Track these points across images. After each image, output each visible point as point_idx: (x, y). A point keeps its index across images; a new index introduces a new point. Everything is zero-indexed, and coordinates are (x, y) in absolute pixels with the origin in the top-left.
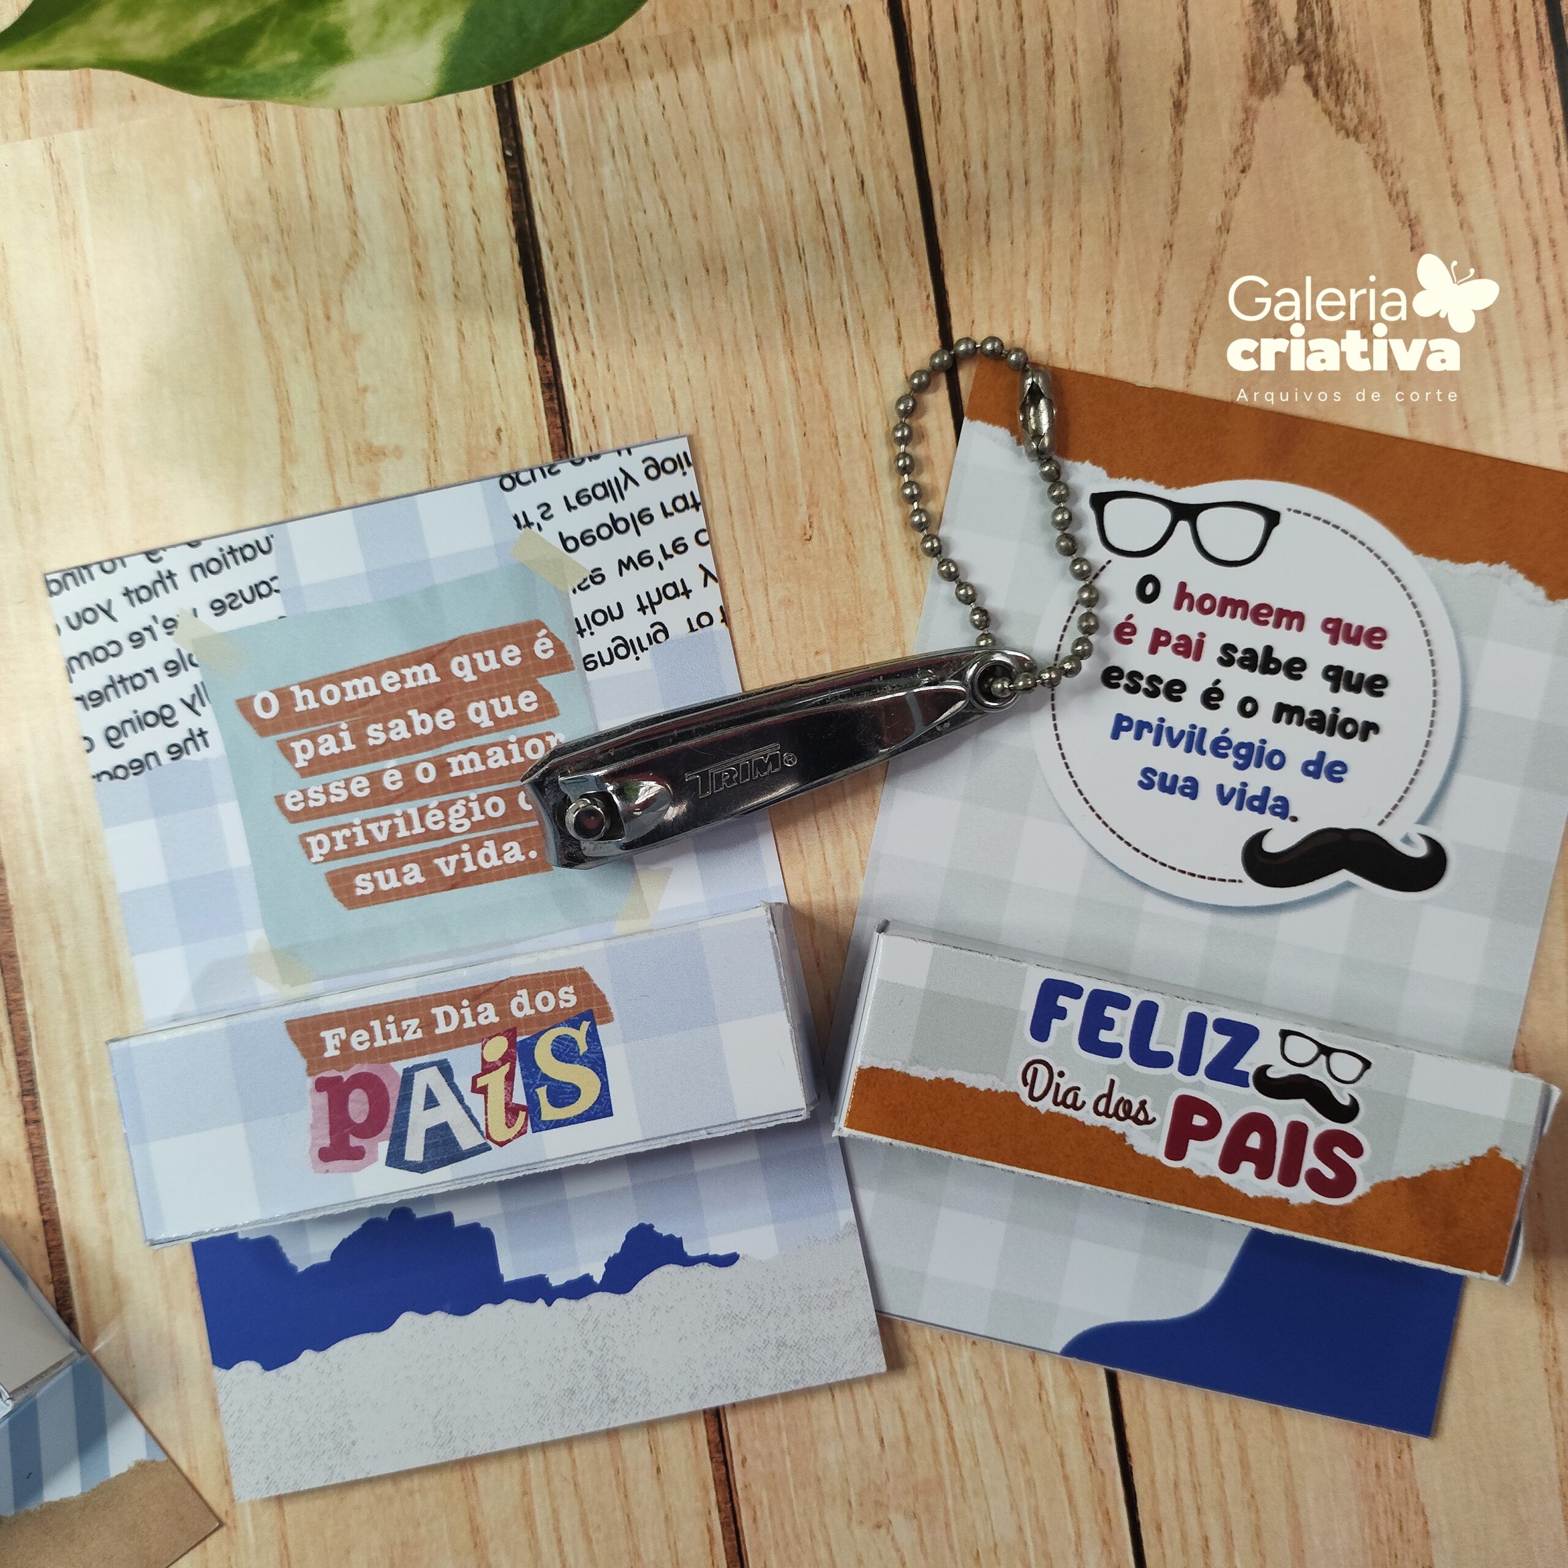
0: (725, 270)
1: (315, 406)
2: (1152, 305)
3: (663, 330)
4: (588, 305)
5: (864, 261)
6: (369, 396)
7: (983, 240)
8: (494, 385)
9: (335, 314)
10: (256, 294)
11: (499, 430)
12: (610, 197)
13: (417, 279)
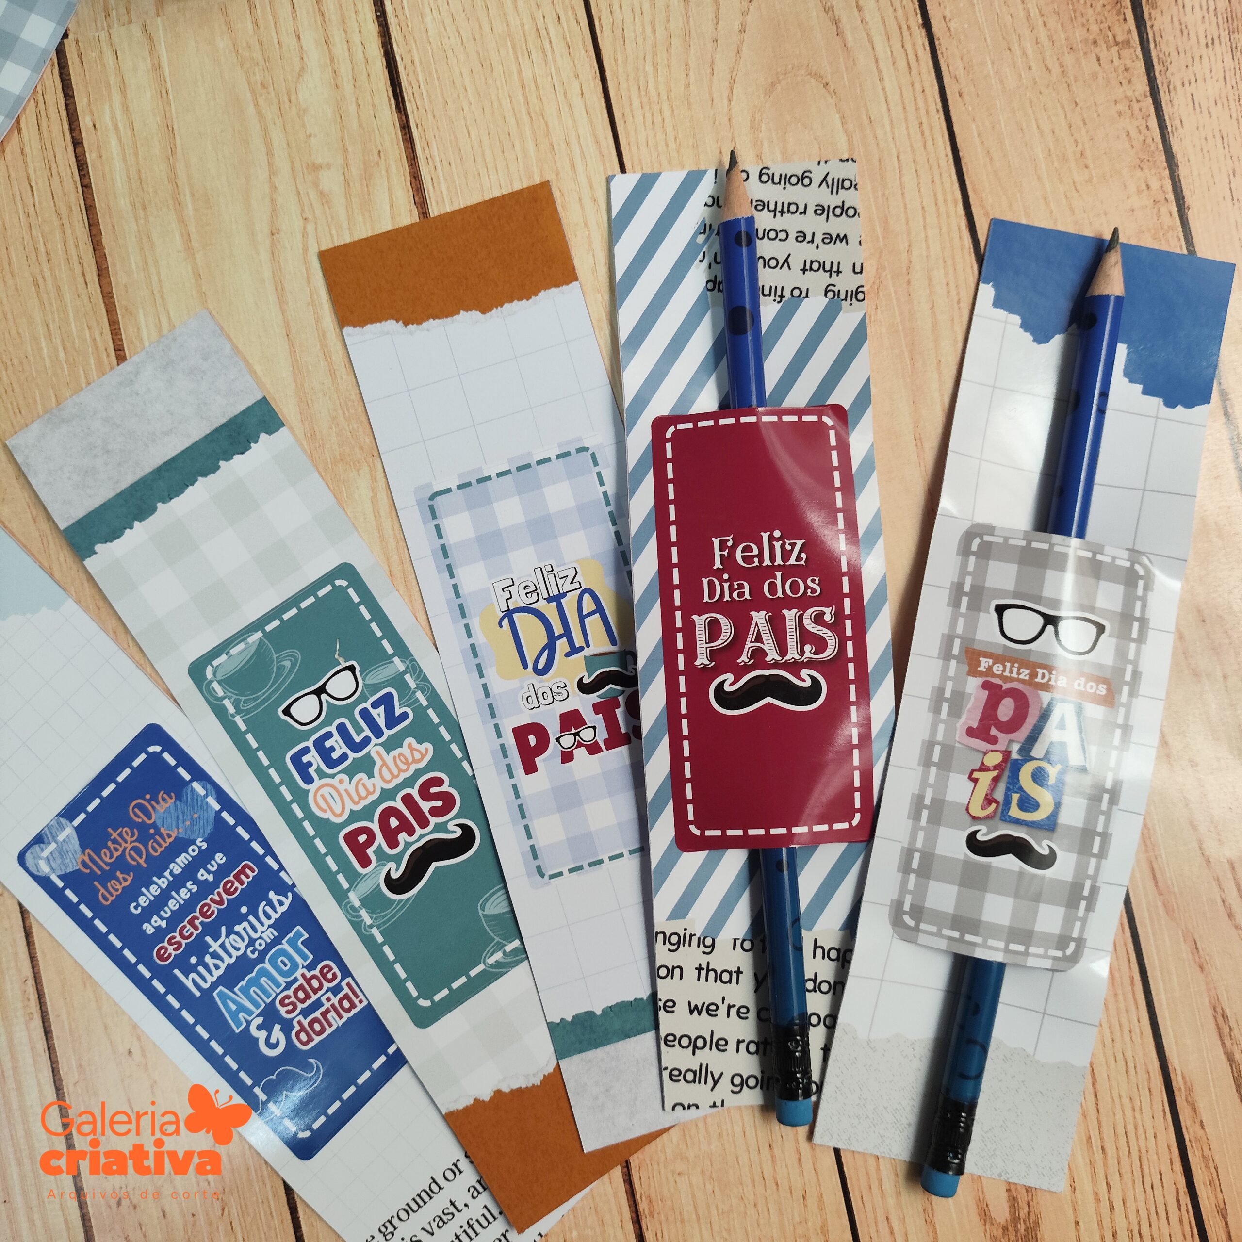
0: (491, 64)
1: (285, 146)
2: (709, 71)
3: (461, 95)
4: (422, 86)
5: (562, 56)
6: (312, 138)
7: (622, 43)
8: (376, 129)
9: (293, 98)
10: (253, 92)
11: (379, 152)
12: (430, 32)
13: (334, 79)
